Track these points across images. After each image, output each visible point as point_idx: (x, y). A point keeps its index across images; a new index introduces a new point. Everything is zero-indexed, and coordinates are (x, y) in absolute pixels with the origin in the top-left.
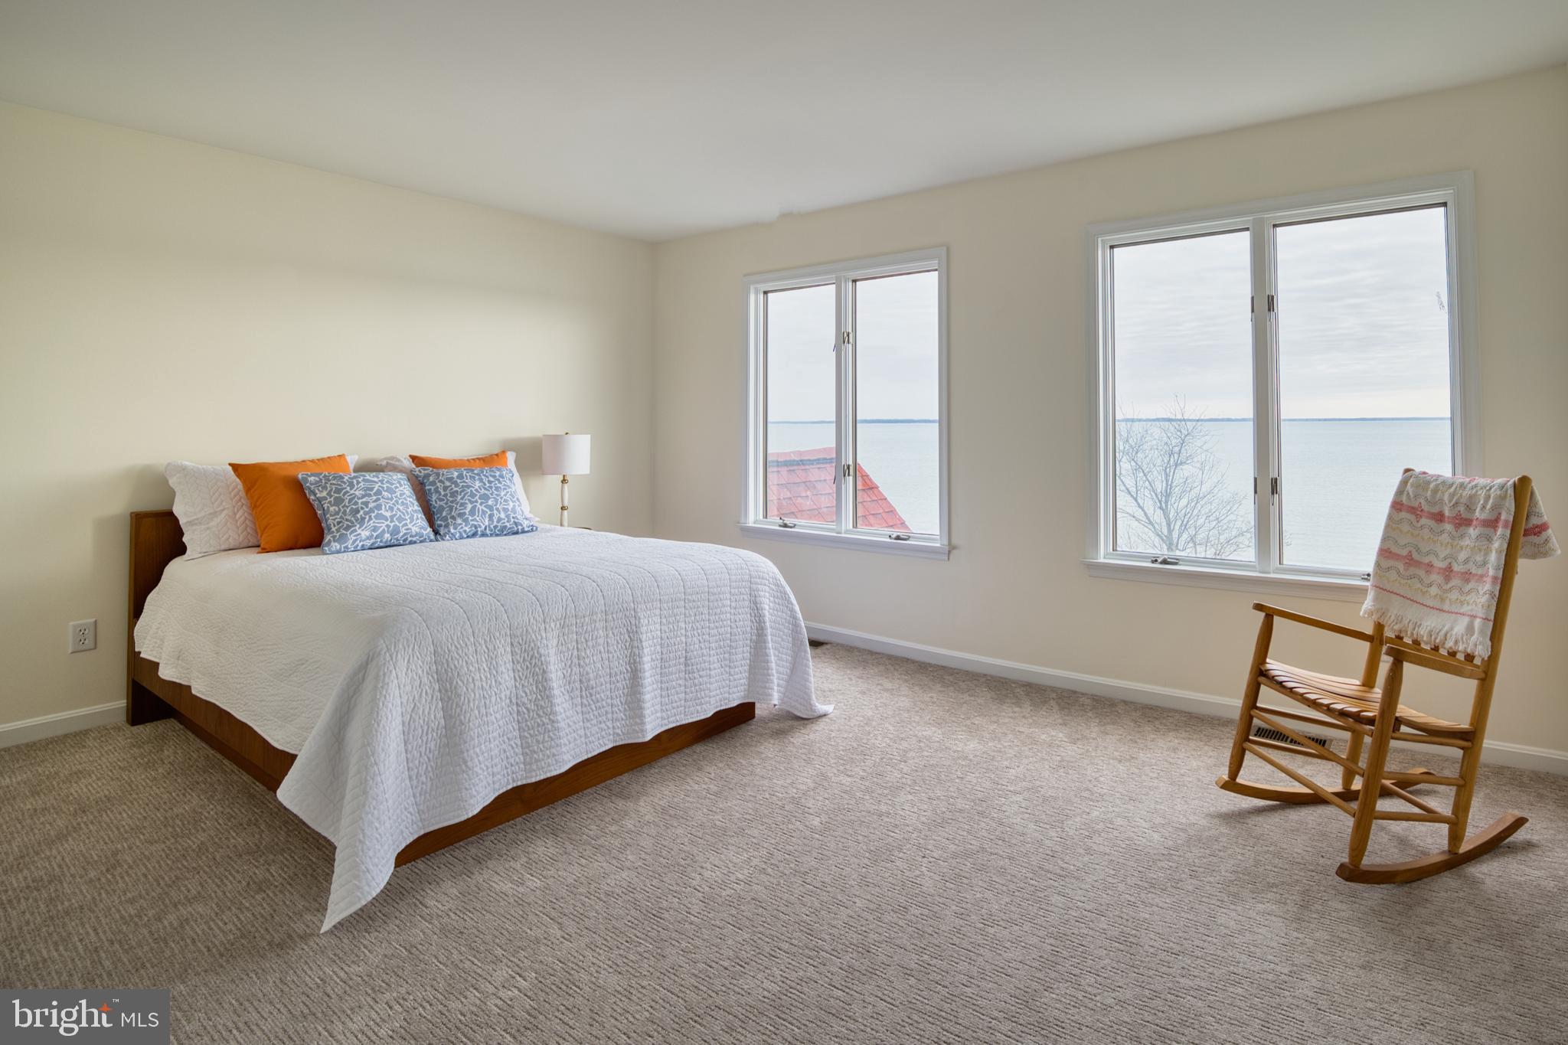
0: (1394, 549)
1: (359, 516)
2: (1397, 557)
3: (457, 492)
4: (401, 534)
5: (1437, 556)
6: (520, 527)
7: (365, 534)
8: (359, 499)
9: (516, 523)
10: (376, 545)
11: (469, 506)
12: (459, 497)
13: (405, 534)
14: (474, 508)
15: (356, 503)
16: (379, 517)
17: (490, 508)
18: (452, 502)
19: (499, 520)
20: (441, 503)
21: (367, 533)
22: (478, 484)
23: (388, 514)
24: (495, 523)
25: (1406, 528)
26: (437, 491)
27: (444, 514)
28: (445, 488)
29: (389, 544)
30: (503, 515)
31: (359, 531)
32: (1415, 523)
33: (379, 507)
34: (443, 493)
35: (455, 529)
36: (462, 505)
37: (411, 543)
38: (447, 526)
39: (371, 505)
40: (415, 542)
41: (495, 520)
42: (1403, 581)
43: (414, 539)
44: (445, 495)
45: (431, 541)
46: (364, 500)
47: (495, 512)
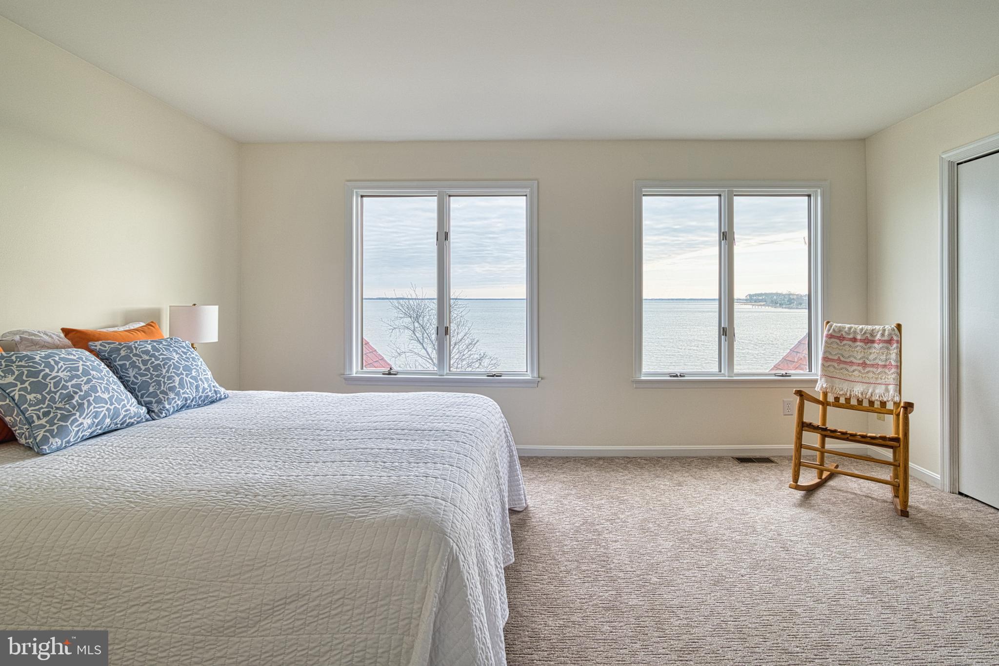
0: (830, 357)
1: (74, 401)
2: (832, 360)
3: (159, 365)
4: (121, 417)
5: (855, 358)
6: (219, 395)
7: (88, 422)
8: (66, 381)
9: (215, 391)
10: (95, 434)
11: (177, 379)
12: (164, 371)
13: (125, 416)
14: (181, 380)
15: (65, 387)
16: (98, 400)
17: (194, 378)
18: (157, 376)
19: (204, 389)
20: (144, 378)
21: (89, 421)
22: (176, 357)
23: (106, 396)
24: (200, 394)
25: (835, 346)
26: (133, 365)
27: (151, 389)
28: (145, 362)
29: (107, 430)
30: (206, 386)
31: (81, 420)
32: (839, 343)
33: (94, 389)
34: (143, 368)
35: (169, 404)
36: (169, 378)
37: (129, 425)
38: (159, 402)
39: (85, 388)
40: (132, 424)
41: (201, 391)
42: (838, 371)
43: (132, 421)
44: (148, 370)
45: (147, 420)
46: (73, 382)
47: (200, 382)
